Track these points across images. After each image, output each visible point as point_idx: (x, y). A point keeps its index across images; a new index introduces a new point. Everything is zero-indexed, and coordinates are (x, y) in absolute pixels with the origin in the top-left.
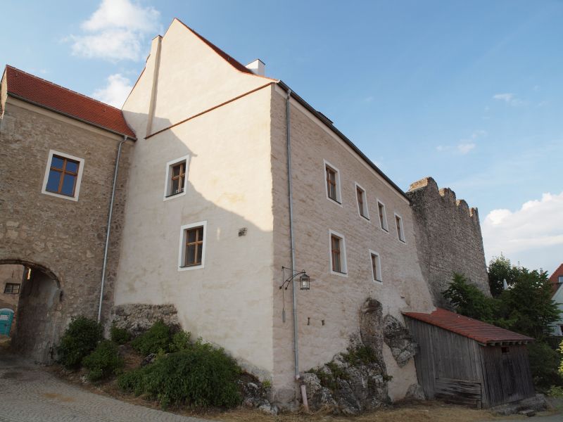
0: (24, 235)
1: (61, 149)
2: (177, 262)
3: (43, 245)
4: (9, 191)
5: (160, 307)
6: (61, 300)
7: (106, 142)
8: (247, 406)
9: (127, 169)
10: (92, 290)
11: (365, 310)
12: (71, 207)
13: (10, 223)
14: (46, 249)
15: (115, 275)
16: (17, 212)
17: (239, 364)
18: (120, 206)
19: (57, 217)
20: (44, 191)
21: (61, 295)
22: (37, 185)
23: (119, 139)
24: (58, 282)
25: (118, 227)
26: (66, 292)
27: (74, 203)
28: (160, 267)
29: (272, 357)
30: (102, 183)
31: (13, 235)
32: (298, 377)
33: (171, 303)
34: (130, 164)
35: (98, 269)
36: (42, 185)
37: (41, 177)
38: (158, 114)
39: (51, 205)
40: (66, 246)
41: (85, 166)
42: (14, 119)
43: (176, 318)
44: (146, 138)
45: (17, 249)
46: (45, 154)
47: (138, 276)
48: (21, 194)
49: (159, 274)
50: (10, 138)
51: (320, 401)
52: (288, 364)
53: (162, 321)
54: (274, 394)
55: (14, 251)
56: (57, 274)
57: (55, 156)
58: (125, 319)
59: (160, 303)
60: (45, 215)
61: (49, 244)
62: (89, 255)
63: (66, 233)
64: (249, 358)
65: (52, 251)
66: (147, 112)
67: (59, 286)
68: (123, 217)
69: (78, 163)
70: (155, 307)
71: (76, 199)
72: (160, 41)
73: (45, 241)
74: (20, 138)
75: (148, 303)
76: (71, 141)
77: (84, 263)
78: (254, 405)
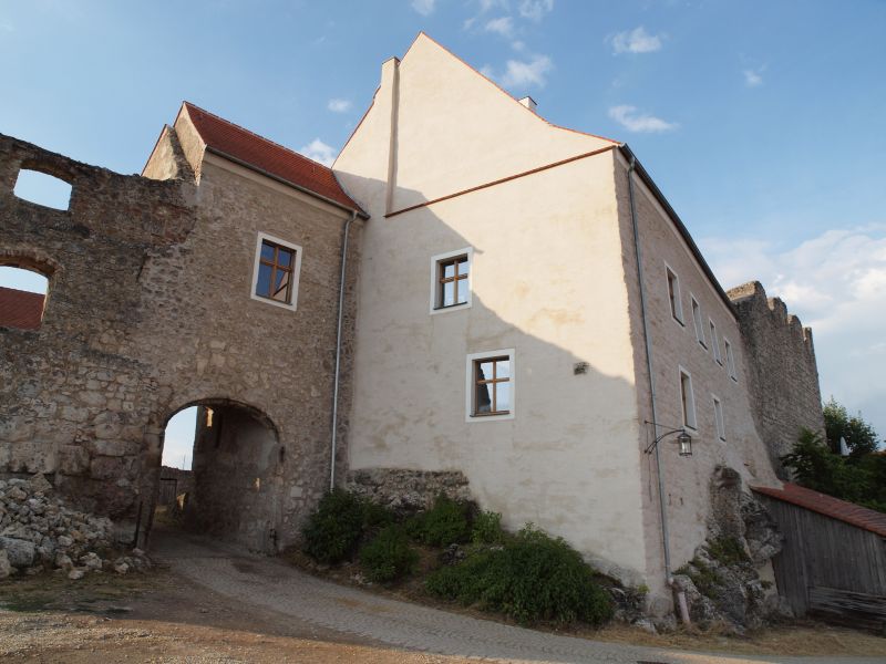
0: (232, 362)
1: (272, 231)
2: (464, 408)
3: (256, 378)
4: (211, 295)
5: (436, 475)
6: (282, 460)
7: (328, 221)
8: (619, 621)
9: (356, 262)
10: (320, 446)
11: (720, 483)
12: (289, 321)
13: (215, 344)
14: (260, 383)
15: (347, 423)
16: (222, 326)
17: (586, 560)
18: (350, 318)
19: (271, 334)
20: (253, 296)
21: (282, 452)
22: (243, 287)
23: (345, 216)
24: (277, 432)
25: (349, 350)
26: (288, 448)
27: (291, 314)
28: (432, 414)
29: (643, 552)
30: (325, 283)
31: (219, 361)
32: (671, 580)
33: (457, 469)
34: (359, 255)
35: (327, 414)
36: (250, 286)
37: (248, 273)
38: (402, 182)
39: (264, 316)
40: (285, 379)
41: (303, 258)
42: (213, 186)
43: (468, 491)
44: (387, 216)
45: (225, 383)
46: (254, 238)
47: (390, 427)
48: (227, 300)
49: (432, 426)
50: (209, 214)
51: (703, 616)
52: (657, 562)
53: (443, 495)
54: (649, 604)
55: (221, 386)
56: (276, 421)
57: (265, 242)
58: (375, 491)
59: (436, 468)
60: (258, 332)
61: (264, 376)
62: (314, 393)
63: (284, 359)
64: (603, 553)
65: (267, 387)
66: (384, 177)
67: (278, 439)
68: (354, 335)
69: (293, 252)
70: (428, 474)
71: (293, 308)
72: (397, 66)
73: (258, 370)
74: (221, 214)
75: (413, 468)
76: (285, 219)
77: (308, 406)
78: (626, 621)
